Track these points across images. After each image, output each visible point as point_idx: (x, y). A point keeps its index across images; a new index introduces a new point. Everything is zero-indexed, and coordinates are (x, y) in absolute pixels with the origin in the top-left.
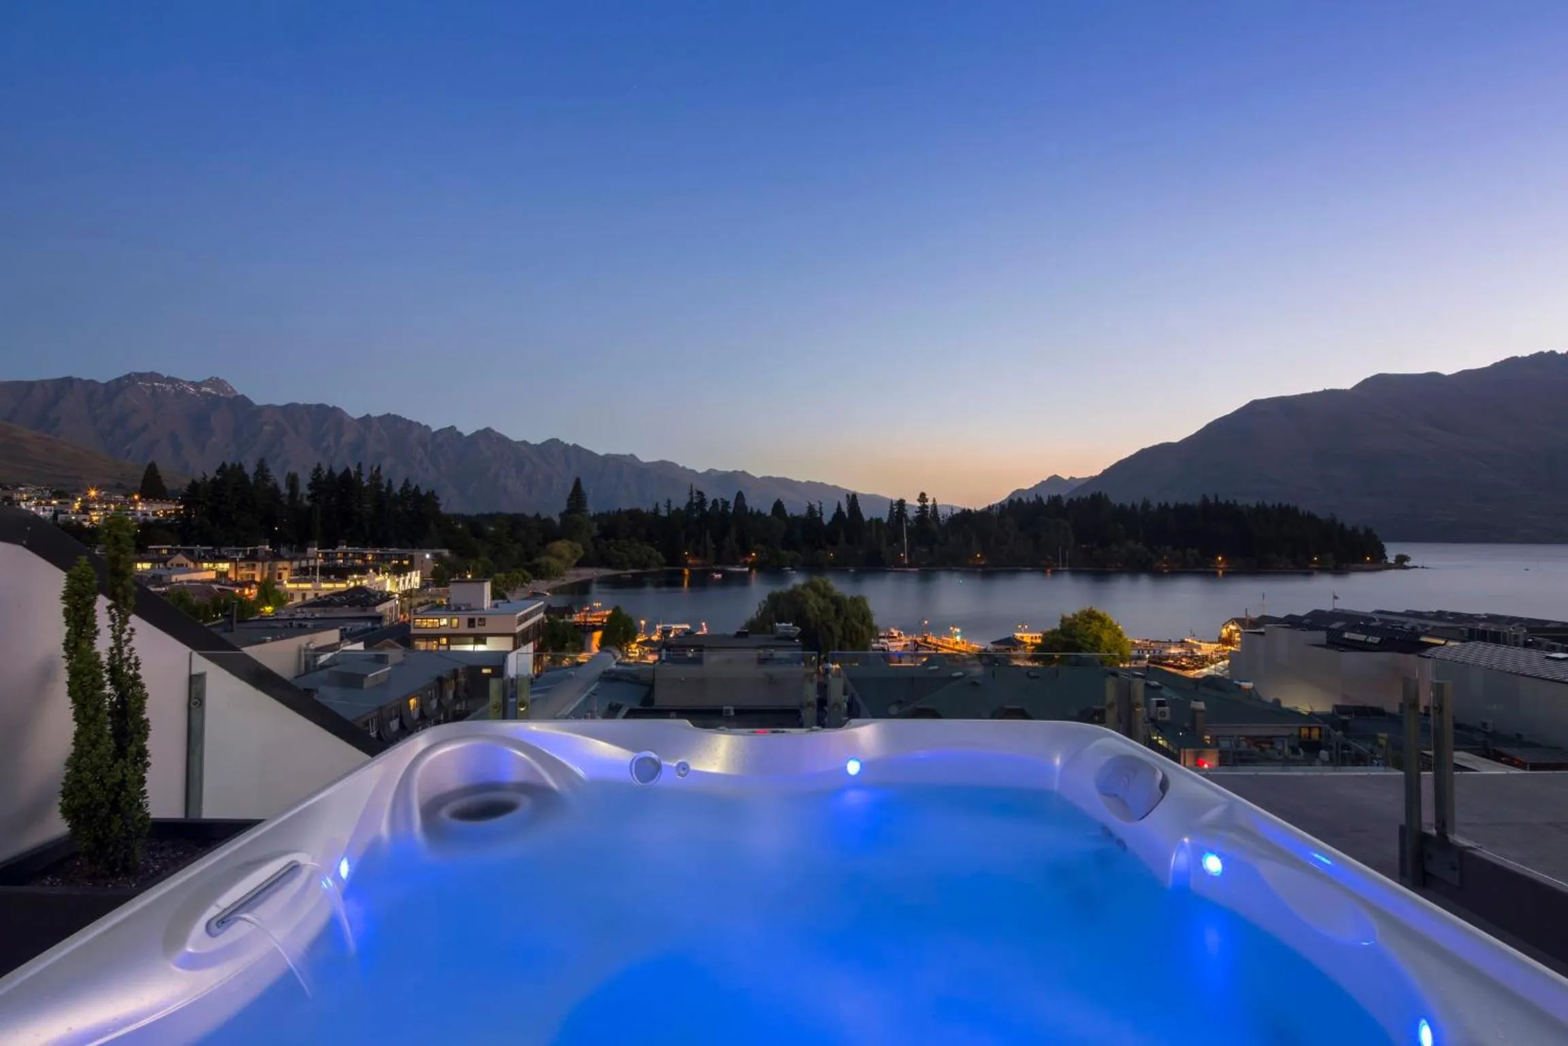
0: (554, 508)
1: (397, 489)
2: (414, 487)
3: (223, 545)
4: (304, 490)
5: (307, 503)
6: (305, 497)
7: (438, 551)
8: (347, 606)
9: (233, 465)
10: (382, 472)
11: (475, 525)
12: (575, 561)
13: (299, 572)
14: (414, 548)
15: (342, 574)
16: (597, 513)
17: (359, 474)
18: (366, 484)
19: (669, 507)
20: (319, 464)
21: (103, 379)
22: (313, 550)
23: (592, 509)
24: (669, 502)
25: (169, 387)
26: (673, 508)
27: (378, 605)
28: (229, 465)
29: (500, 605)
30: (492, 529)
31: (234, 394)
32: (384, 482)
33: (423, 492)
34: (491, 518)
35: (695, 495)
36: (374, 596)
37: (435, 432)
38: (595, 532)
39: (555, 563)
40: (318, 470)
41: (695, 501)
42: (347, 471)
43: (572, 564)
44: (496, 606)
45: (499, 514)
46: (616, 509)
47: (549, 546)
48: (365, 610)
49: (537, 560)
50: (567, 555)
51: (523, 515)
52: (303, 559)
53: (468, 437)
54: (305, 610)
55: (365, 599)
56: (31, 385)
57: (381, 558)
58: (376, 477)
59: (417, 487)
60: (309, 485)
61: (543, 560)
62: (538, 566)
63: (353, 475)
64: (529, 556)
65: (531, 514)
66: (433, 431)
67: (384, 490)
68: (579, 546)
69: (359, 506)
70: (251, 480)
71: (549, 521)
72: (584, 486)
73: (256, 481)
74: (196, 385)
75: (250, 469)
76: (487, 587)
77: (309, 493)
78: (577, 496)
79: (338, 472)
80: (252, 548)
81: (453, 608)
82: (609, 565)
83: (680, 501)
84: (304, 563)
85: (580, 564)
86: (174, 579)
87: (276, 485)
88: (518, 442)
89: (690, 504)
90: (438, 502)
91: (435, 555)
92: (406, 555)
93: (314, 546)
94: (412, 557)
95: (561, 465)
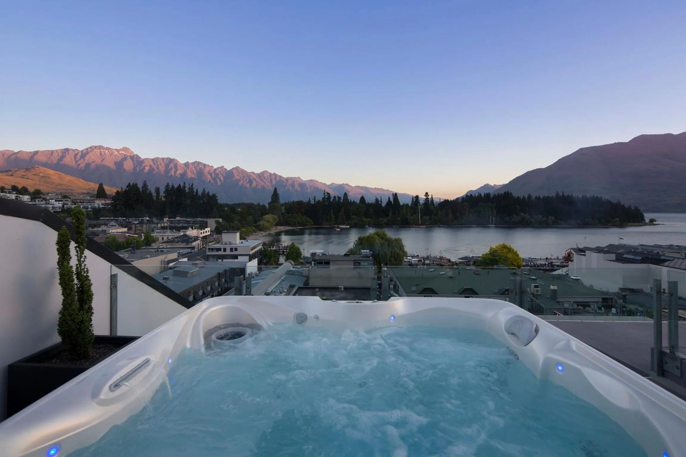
0: (266, 201)
1: (200, 193)
2: (207, 192)
3: (130, 217)
4: (162, 194)
5: (163, 199)
6: (162, 197)
7: (217, 219)
8: (180, 243)
9: (133, 184)
10: (194, 186)
11: (233, 208)
12: (275, 223)
13: (160, 228)
14: (207, 218)
15: (178, 229)
16: (284, 203)
17: (184, 187)
18: (187, 191)
19: (315, 200)
20: (168, 183)
21: (81, 149)
22: (166, 220)
23: (282, 201)
24: (315, 197)
25: (107, 151)
26: (317, 200)
27: (192, 242)
28: (131, 184)
29: (243, 242)
30: (240, 210)
31: (133, 154)
32: (195, 190)
33: (211, 194)
34: (239, 205)
35: (326, 194)
36: (191, 239)
37: (216, 169)
38: (283, 211)
39: (267, 224)
40: (168, 186)
41: (326, 197)
42: (180, 185)
43: (274, 225)
44: (242, 243)
45: (243, 204)
46: (292, 201)
47: (264, 217)
48: (188, 244)
49: (259, 223)
50: (272, 221)
51: (253, 204)
52: (163, 223)
53: (228, 171)
54: (163, 244)
55: (187, 240)
56: (52, 152)
57: (195, 223)
58: (191, 188)
59: (208, 192)
60: (164, 192)
61: (261, 223)
62: (259, 225)
63: (182, 188)
64: (256, 222)
65: (256, 203)
66: (214, 168)
67: (195, 194)
68: (276, 217)
69: (185, 201)
70: (141, 190)
71: (264, 206)
72: (278, 191)
73: (142, 191)
74: (118, 150)
75: (140, 186)
76: (238, 234)
77: (164, 195)
78: (275, 195)
79: (176, 186)
80: (142, 218)
81: (224, 244)
82: (289, 225)
83: (320, 197)
84: (163, 225)
85: (277, 225)
86: (110, 231)
87: (151, 192)
88: (250, 172)
89: (324, 199)
90: (217, 198)
91: (216, 221)
92: (204, 221)
93: (166, 218)
94: (207, 222)
95: (268, 182)
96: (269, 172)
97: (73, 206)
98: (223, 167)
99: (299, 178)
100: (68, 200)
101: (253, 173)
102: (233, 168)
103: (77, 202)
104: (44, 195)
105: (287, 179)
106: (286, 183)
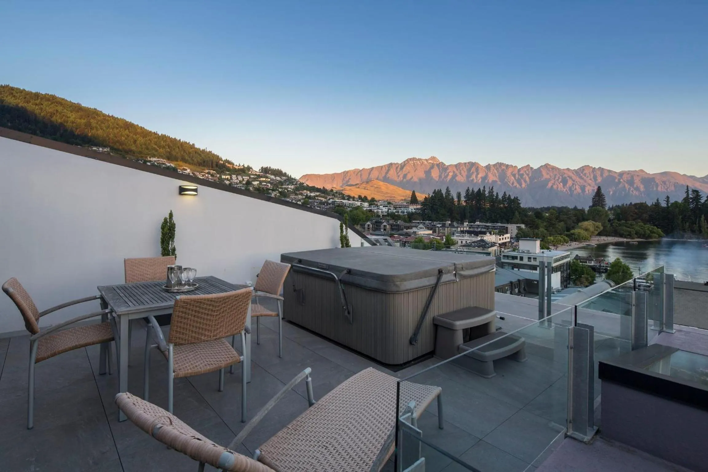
0: (586, 205)
1: (500, 197)
2: (508, 196)
3: (435, 221)
4: (463, 199)
5: (464, 204)
6: (463, 202)
7: (519, 225)
8: (477, 247)
9: (438, 190)
10: (494, 190)
11: (538, 213)
12: (597, 232)
13: (460, 232)
14: (508, 223)
15: (477, 234)
16: (614, 206)
17: (484, 191)
18: (487, 195)
19: (668, 201)
20: (468, 188)
21: (400, 162)
22: (466, 224)
23: (609, 203)
24: (668, 197)
25: (418, 162)
26: (672, 201)
27: (490, 247)
28: (437, 190)
29: (545, 252)
30: (547, 215)
31: (439, 162)
32: (495, 194)
33: (512, 198)
34: (548, 209)
35: (690, 192)
36: (488, 244)
37: (520, 169)
38: (611, 217)
39: (583, 233)
40: (468, 190)
41: (691, 196)
42: (479, 189)
43: (595, 234)
44: (543, 252)
45: (553, 208)
46: (628, 203)
47: (580, 224)
48: (484, 250)
49: (572, 231)
50: (592, 229)
51: (566, 208)
52: (462, 227)
53: (535, 169)
54: (461, 247)
55: (484, 245)
56: (382, 167)
57: (494, 228)
58: (491, 192)
59: (509, 196)
60: (464, 196)
61: (576, 231)
62: (573, 234)
63: (482, 192)
64: (568, 230)
65: (571, 207)
66: (518, 168)
67: (495, 197)
68: (599, 224)
69: (484, 205)
70: (444, 196)
71: (583, 211)
72: (603, 191)
73: (446, 196)
74: (427, 160)
75: (444, 192)
76: (538, 243)
77: (465, 200)
78: (599, 196)
79: (476, 190)
80: (444, 222)
81: (521, 251)
82: (621, 236)
83: (679, 197)
84: (462, 229)
85: (600, 234)
86: (419, 233)
87: (452, 197)
88: (563, 170)
89: (686, 199)
90: (519, 202)
91: (518, 227)
92: (504, 226)
93: (466, 222)
94: (507, 228)
95: (591, 179)
96: (592, 167)
97: (394, 211)
98: (529, 165)
99: (642, 171)
100: (391, 206)
101: (568, 169)
102: (541, 166)
103: (397, 208)
104: (376, 202)
105: (621, 174)
106: (619, 180)
